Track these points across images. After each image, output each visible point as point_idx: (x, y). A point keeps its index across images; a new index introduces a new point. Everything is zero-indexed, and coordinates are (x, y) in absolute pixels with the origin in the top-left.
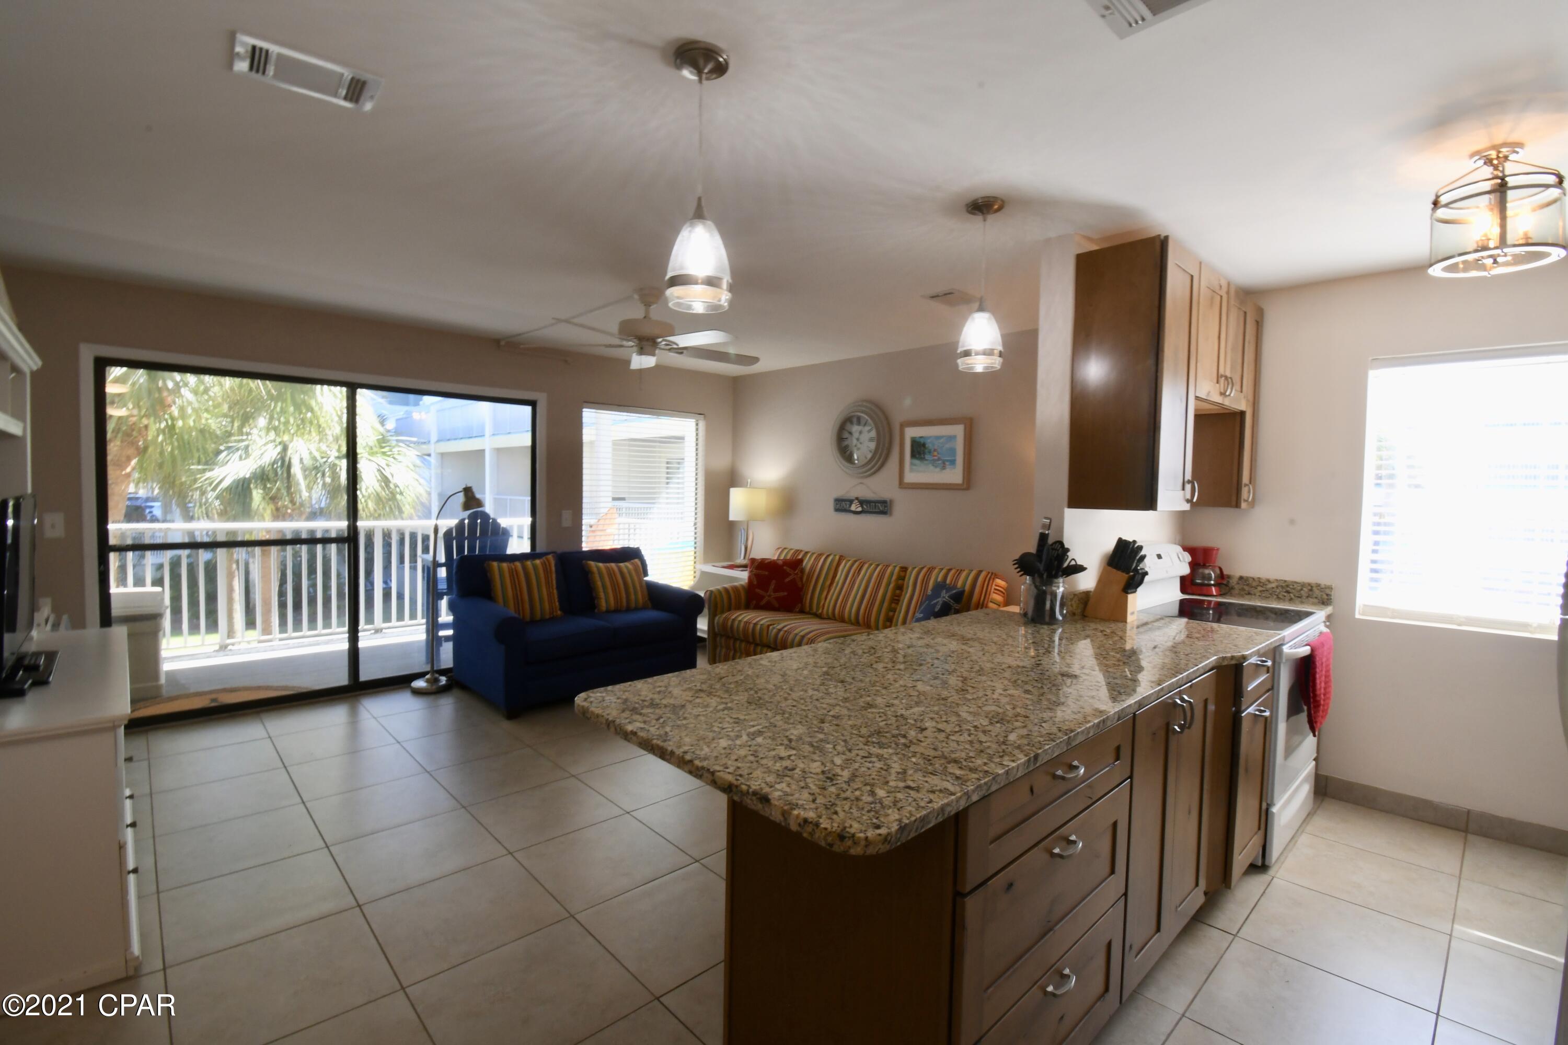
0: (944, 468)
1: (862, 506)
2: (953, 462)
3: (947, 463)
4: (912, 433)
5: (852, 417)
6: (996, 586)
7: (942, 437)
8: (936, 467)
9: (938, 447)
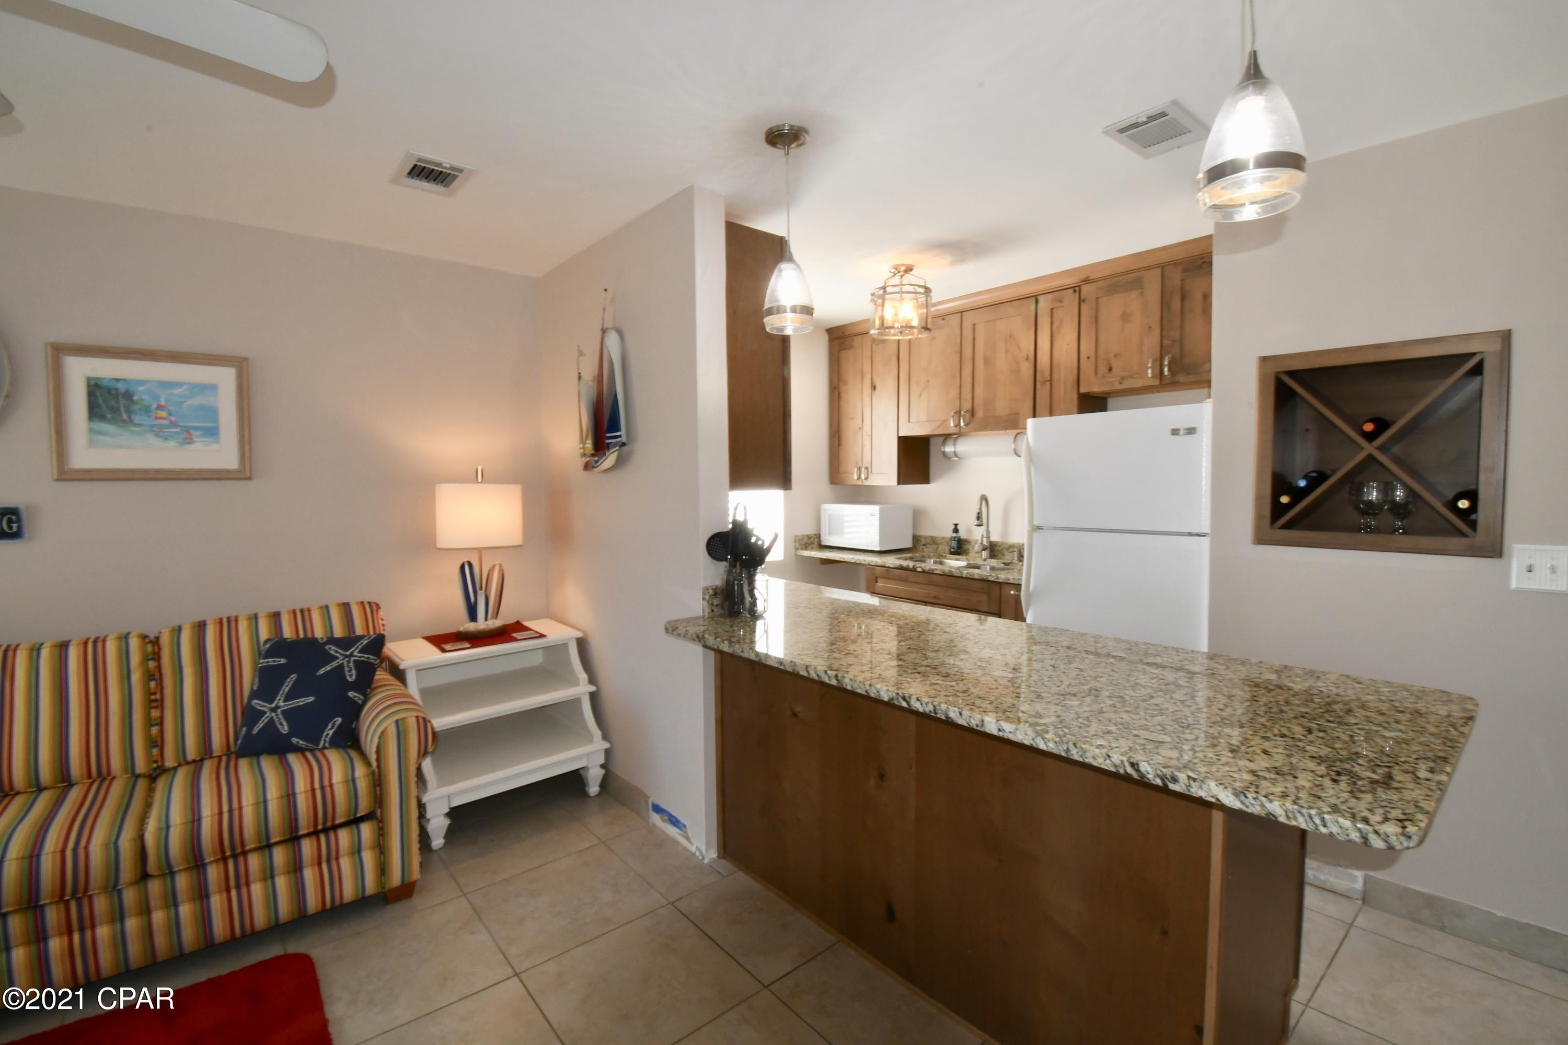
0: (189, 440)
4: (87, 369)
7: (179, 384)
8: (166, 439)
9: (167, 400)
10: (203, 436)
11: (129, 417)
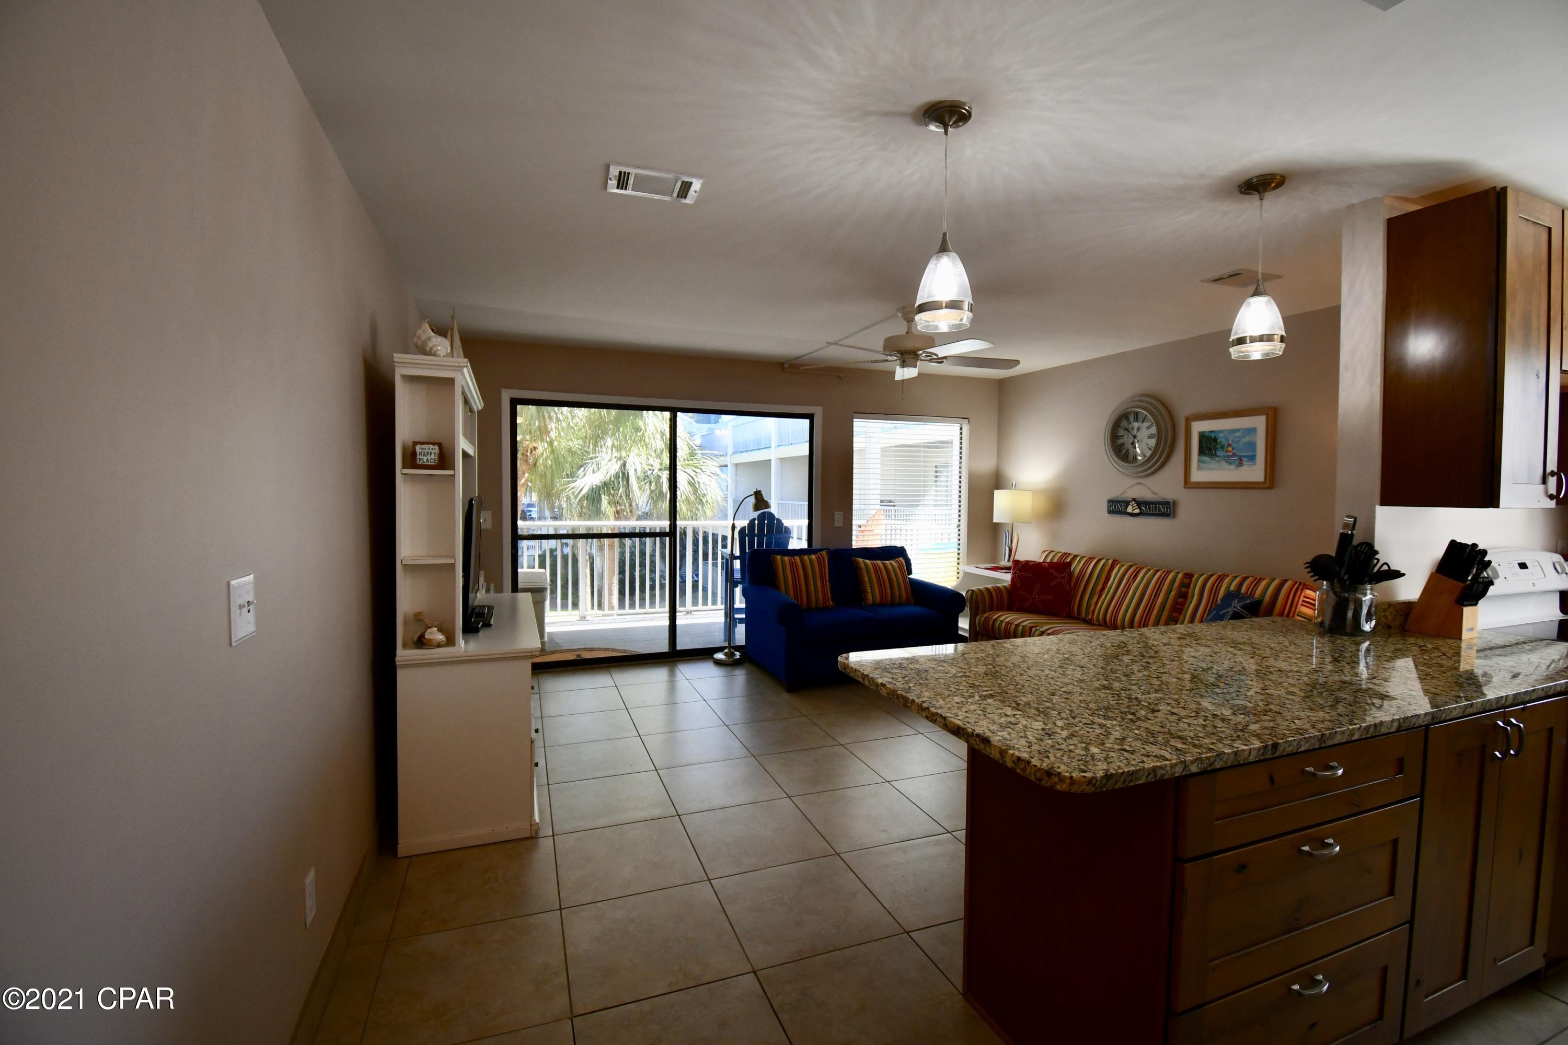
0: (1240, 464)
1: (1140, 508)
2: (1252, 458)
3: (1244, 459)
4: (1199, 427)
5: (1129, 413)
6: (1305, 597)
7: (1237, 430)
8: (1230, 464)
9: (1232, 441)
10: (1249, 461)
11: (1215, 452)
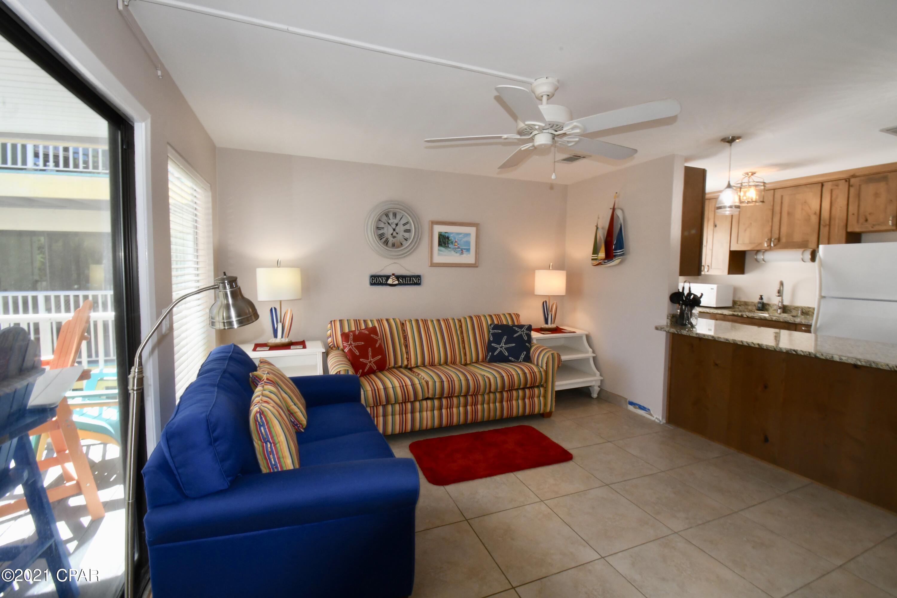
0: (462, 253)
1: (398, 280)
2: (468, 250)
3: (464, 251)
4: (438, 229)
5: (390, 212)
7: (460, 234)
8: (457, 253)
9: (458, 240)
10: (466, 252)
11: (448, 245)
